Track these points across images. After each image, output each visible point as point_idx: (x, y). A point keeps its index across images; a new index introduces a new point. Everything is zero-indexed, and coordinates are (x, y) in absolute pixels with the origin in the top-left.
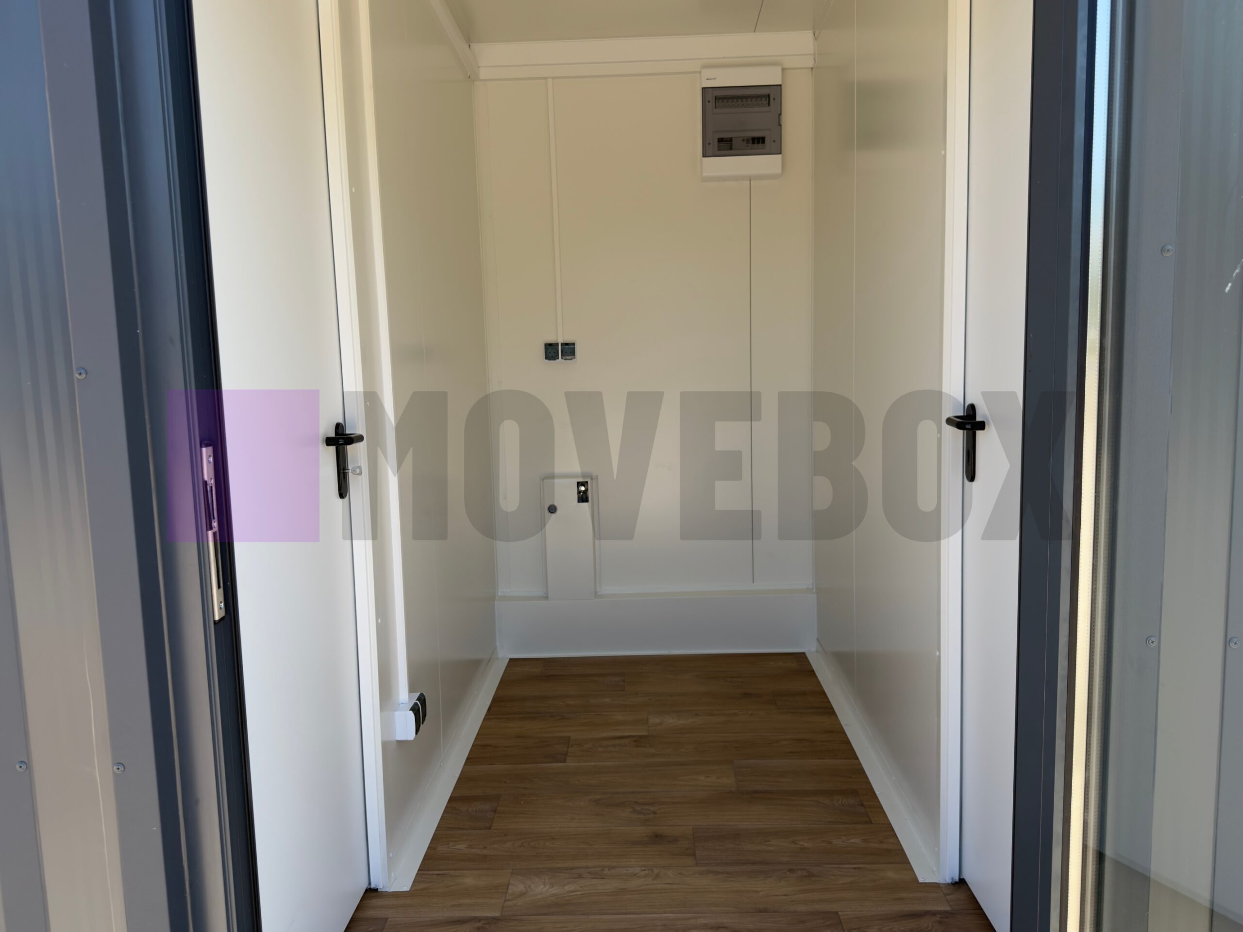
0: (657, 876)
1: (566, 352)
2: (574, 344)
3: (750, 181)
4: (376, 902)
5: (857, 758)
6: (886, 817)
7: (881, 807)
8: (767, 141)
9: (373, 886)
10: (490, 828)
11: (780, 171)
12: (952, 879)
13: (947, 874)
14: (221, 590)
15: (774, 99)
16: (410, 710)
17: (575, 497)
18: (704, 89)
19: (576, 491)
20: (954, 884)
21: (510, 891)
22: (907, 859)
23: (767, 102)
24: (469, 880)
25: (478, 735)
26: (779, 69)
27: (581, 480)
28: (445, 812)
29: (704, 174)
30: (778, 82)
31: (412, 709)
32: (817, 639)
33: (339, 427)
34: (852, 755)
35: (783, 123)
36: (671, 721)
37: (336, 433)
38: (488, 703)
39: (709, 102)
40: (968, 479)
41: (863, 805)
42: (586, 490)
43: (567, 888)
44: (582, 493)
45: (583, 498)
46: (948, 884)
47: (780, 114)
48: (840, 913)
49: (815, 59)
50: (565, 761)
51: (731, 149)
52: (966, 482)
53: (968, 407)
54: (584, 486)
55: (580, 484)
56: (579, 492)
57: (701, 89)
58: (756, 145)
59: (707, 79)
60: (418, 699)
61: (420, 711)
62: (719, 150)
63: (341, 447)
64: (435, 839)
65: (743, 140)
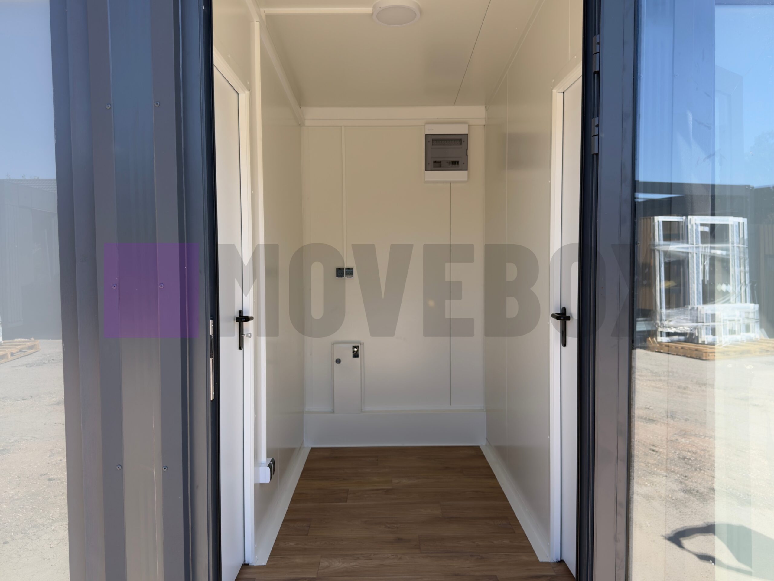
0: (400, 558)
1: (348, 273)
2: (352, 269)
3: (451, 184)
4: (248, 571)
5: (507, 501)
6: (523, 530)
7: (520, 526)
8: (460, 163)
9: (246, 562)
10: (307, 535)
11: (466, 179)
12: (557, 559)
13: (554, 557)
14: (214, 386)
15: (464, 141)
16: (268, 466)
17: (351, 354)
18: (426, 135)
19: (352, 351)
20: (559, 562)
21: (321, 565)
22: (534, 551)
23: (460, 143)
24: (298, 560)
25: (296, 488)
26: (467, 126)
27: (354, 345)
28: (281, 527)
29: (426, 180)
30: (467, 133)
31: (269, 466)
32: (487, 438)
33: (241, 312)
34: (504, 499)
35: (468, 154)
36: (405, 481)
37: (240, 316)
38: (301, 471)
39: (429, 142)
40: (563, 345)
41: (510, 524)
42: (358, 351)
43: (352, 564)
44: (355, 352)
45: (356, 355)
46: (554, 563)
47: (467, 150)
48: (498, 576)
49: (486, 121)
50: (346, 502)
51: (440, 167)
52: (562, 347)
53: (562, 309)
54: (356, 348)
55: (354, 347)
56: (354, 352)
57: (425, 135)
58: (454, 165)
59: (428, 130)
60: (271, 461)
61: (272, 466)
62: (434, 167)
63: (241, 323)
64: (277, 540)
65: (447, 162)
